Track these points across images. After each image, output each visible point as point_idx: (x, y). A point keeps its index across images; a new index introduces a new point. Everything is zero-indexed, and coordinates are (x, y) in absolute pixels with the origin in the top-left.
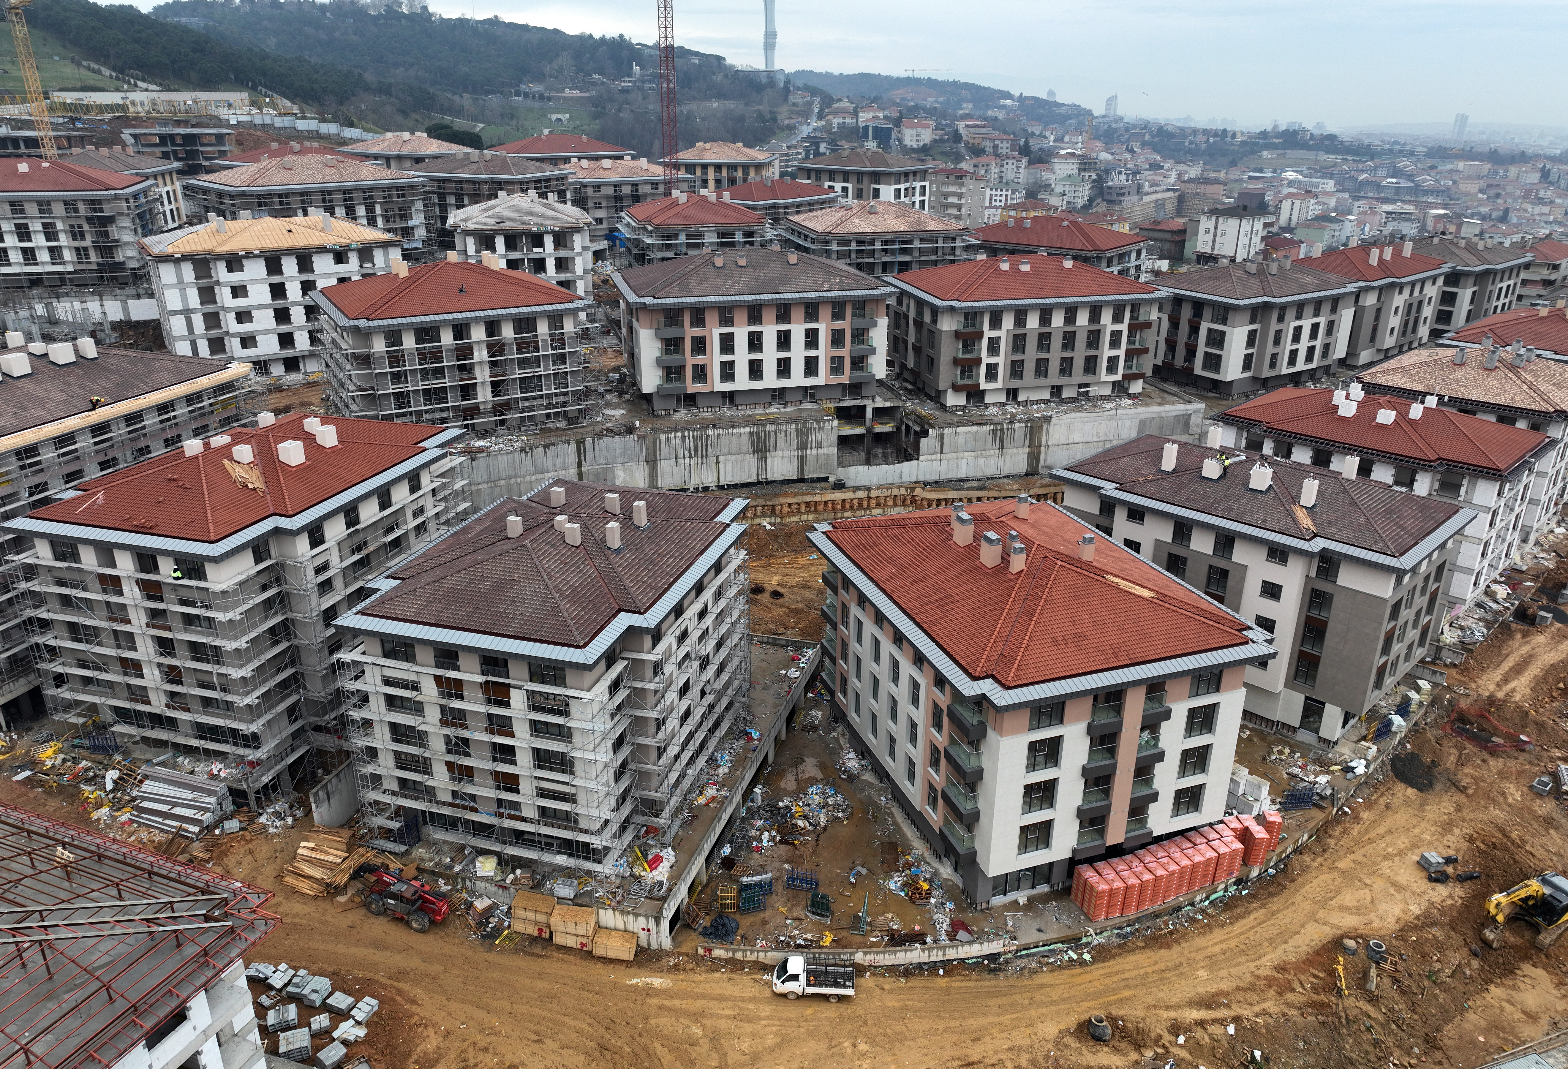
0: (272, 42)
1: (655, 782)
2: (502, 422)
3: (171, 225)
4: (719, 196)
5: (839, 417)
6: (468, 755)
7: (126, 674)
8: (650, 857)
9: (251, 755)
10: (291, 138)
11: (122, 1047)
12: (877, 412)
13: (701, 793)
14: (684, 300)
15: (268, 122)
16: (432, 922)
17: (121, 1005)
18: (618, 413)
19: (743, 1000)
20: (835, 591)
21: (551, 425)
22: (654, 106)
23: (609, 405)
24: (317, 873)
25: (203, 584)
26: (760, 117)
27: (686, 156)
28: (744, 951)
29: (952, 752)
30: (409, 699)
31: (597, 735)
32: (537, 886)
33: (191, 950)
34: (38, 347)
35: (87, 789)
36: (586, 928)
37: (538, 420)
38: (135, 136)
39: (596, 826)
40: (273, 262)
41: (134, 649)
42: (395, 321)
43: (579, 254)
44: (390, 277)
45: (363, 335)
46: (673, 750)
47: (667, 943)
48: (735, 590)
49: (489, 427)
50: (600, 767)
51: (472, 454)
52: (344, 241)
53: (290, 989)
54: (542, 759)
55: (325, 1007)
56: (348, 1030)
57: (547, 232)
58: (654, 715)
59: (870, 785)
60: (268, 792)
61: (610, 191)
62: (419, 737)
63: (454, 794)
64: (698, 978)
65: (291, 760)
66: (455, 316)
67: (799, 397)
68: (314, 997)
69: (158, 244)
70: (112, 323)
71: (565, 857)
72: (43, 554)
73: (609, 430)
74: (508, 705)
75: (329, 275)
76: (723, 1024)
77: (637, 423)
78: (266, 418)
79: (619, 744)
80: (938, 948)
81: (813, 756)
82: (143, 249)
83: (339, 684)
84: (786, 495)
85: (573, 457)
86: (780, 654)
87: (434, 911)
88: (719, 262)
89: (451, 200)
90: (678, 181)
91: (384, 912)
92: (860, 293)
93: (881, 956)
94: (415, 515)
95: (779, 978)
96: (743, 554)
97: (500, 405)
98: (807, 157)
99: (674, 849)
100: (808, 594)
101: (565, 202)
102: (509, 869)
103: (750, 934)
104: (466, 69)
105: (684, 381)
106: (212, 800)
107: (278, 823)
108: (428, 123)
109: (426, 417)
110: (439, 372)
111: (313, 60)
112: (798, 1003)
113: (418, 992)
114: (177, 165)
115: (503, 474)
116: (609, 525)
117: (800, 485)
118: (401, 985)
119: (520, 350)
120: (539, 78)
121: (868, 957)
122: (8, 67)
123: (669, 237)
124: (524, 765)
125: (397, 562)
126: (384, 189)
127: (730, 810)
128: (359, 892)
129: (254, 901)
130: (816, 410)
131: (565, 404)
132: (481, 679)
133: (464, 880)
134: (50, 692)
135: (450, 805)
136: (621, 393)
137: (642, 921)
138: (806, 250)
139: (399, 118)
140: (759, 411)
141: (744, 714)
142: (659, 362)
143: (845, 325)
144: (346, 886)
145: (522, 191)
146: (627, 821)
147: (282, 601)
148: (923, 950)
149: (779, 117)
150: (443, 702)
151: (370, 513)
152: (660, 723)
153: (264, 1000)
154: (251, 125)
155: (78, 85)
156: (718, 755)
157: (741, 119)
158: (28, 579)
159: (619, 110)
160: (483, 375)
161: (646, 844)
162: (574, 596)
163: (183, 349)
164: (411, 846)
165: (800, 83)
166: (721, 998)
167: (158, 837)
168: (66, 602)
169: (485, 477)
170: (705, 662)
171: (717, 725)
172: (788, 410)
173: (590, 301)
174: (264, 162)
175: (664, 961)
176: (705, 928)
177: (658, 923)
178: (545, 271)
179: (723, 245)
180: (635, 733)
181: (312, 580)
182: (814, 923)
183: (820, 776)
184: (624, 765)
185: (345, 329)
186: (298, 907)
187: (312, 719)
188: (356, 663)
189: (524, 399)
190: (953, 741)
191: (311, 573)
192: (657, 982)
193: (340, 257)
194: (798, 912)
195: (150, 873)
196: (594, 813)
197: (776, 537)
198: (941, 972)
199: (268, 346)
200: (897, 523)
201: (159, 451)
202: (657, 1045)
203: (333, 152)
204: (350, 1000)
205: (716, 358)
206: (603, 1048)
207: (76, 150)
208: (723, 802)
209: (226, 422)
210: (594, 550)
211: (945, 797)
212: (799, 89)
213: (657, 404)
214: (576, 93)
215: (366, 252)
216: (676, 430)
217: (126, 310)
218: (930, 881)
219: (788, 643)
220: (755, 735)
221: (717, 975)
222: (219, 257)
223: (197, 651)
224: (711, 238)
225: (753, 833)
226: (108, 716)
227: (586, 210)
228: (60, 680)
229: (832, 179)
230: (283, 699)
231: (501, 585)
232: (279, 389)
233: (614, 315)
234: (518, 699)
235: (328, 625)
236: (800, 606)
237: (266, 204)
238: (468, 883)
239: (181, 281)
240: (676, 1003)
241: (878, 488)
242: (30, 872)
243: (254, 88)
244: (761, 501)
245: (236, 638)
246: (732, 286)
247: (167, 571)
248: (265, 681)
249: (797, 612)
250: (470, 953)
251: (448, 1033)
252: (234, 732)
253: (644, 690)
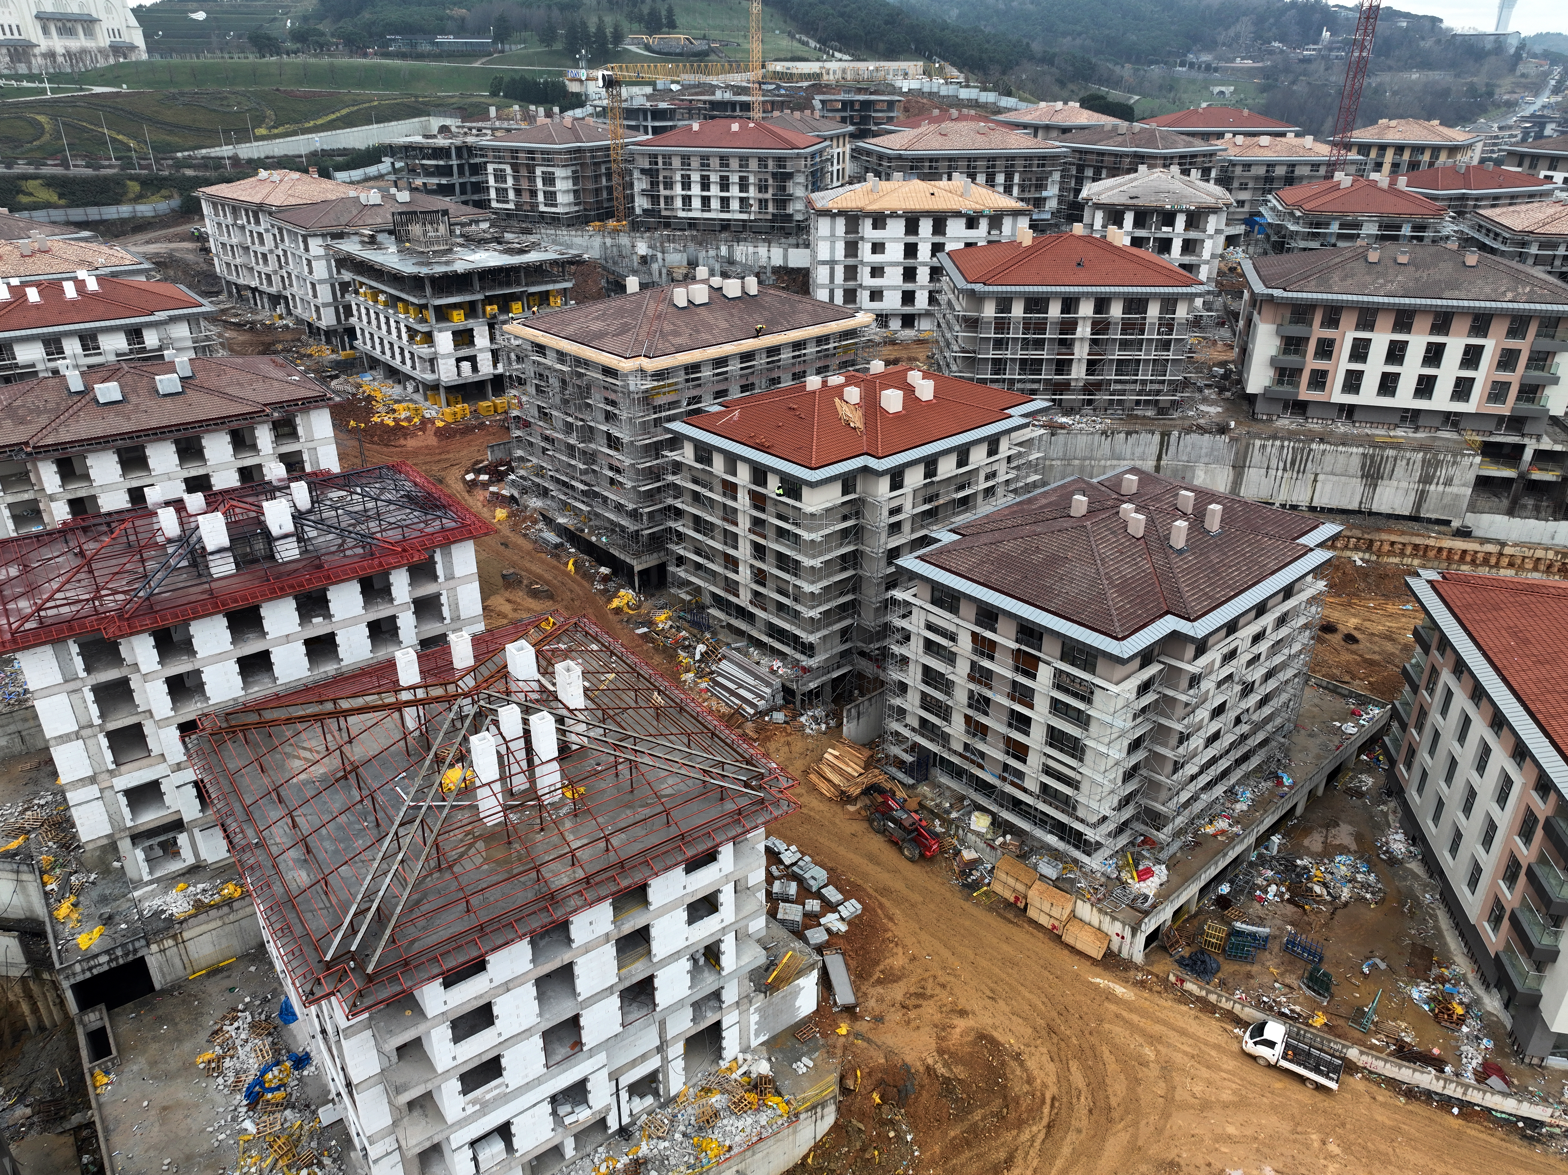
0: (955, 12)
1: (1164, 795)
2: (1090, 402)
3: (835, 184)
4: (1393, 182)
5: (1484, 454)
6: (986, 714)
7: (726, 568)
8: (1141, 868)
9: (806, 662)
10: (951, 106)
11: (669, 863)
12: (1541, 456)
13: (1211, 822)
14: (1320, 296)
15: (935, 90)
16: (922, 856)
17: (673, 831)
18: (1213, 410)
19: (1206, 1043)
20: (1426, 649)
21: (1139, 413)
22: (1337, 78)
23: (1205, 400)
24: (836, 779)
25: (797, 504)
26: (1472, 90)
27: (1362, 135)
28: (1219, 996)
29: (1539, 871)
30: (945, 648)
31: (1115, 730)
32: (1023, 856)
33: (730, 806)
34: (716, 281)
35: (682, 654)
36: (1061, 912)
37: (1127, 405)
38: (822, 102)
39: (1094, 819)
40: (912, 223)
41: (736, 548)
42: (1009, 289)
43: (1211, 237)
44: (1013, 244)
45: (977, 299)
46: (1191, 769)
47: (1139, 957)
48: (1302, 621)
49: (1076, 405)
50: (1111, 763)
51: (1054, 429)
52: (978, 207)
53: (795, 868)
54: (1055, 738)
55: (818, 895)
56: (831, 920)
57: (1181, 211)
58: (1179, 727)
59: (1415, 876)
60: (812, 697)
61: (1262, 171)
62: (947, 686)
63: (966, 746)
64: (1162, 1002)
65: (835, 675)
66: (1067, 289)
67: (1437, 422)
68: (812, 882)
69: (823, 199)
70: (773, 268)
71: (1056, 839)
72: (687, 455)
73: (1199, 427)
74: (1033, 677)
75: (958, 239)
76: (1178, 1058)
77: (1233, 424)
78: (877, 366)
79: (1135, 746)
80: (1458, 1084)
81: (1350, 823)
82: (809, 203)
83: (888, 618)
84: (1390, 531)
85: (1154, 449)
86: (1339, 704)
87: (925, 846)
88: (1373, 257)
89: (1089, 172)
90: (1345, 162)
91: (883, 831)
92: (1555, 307)
93: (1381, 1063)
94: (988, 478)
95: (1252, 1037)
96: (1321, 585)
97: (1092, 384)
98: (1524, 140)
99: (1168, 868)
100: (1389, 647)
101: (1208, 181)
102: (1001, 832)
103: (1231, 982)
104: (1134, 38)
105: (1297, 385)
106: (768, 690)
107: (814, 726)
108: (1083, 94)
109: (1018, 386)
110: (1039, 344)
111: (988, 30)
112: (1267, 1070)
113: (897, 913)
114: (851, 128)
115: (1079, 454)
116: (1177, 523)
117: (1411, 524)
118: (883, 900)
119: (1124, 331)
120: (1210, 45)
121: (1364, 1058)
122: (740, 41)
123: (1318, 225)
124: (1036, 739)
125: (961, 519)
126: (1028, 158)
127: (1239, 849)
128: (866, 807)
129: (784, 783)
130: (1455, 441)
131: (1158, 392)
132: (1014, 646)
133: (957, 827)
134: (672, 569)
135: (960, 755)
136: (1222, 390)
137: (1118, 927)
138: (1493, 251)
139: (1056, 89)
140: (1381, 432)
141: (1280, 756)
142: (1273, 361)
143: (1524, 346)
144: (857, 798)
145: (1165, 166)
146: (1125, 824)
147: (855, 534)
148: (1438, 1078)
149: (1497, 91)
150: (975, 658)
151: (947, 468)
152: (1183, 738)
153: (774, 869)
154: (920, 92)
155: (789, 55)
156: (1239, 789)
157: (1446, 92)
158: (674, 473)
159: (1293, 83)
160: (1081, 352)
161: (1139, 853)
162: (1123, 588)
163: (822, 295)
164: (919, 781)
165: (1538, 49)
166: (1183, 1032)
167: (724, 709)
168: (696, 496)
169: (1061, 454)
170: (1248, 689)
171: (1245, 758)
172: (1418, 435)
173: (1212, 287)
174: (925, 128)
175: (1132, 973)
176: (1182, 957)
177: (1134, 935)
178: (1169, 252)
179: (1383, 238)
180: (1154, 740)
181: (885, 520)
182: (1306, 998)
183: (1353, 847)
184: (1135, 768)
185: (961, 291)
186: (814, 803)
187: (859, 644)
188: (907, 604)
189: (1117, 382)
190: (1542, 860)
191: (885, 513)
192: (1120, 990)
193: (972, 222)
194: (1291, 980)
195: (713, 734)
196: (1094, 805)
197: (1367, 575)
198: (1455, 1111)
199: (892, 301)
200: (1532, 589)
201: (787, 383)
202: (1105, 1050)
203: (986, 119)
204: (840, 897)
205: (1342, 363)
206: (1051, 1030)
207: (776, 114)
208: (1233, 839)
209: (844, 365)
210: (1155, 545)
211: (1514, 919)
212: (1535, 56)
213: (1259, 407)
214: (1249, 63)
215: (996, 219)
216: (1275, 437)
217: (785, 257)
218: (1468, 1007)
219: (1351, 694)
220: (1287, 781)
221: (1184, 1008)
222: (868, 215)
223: (783, 561)
224: (1370, 229)
225: (1259, 881)
226: (707, 600)
227: (1230, 191)
228: (681, 561)
229: (1552, 168)
230: (840, 620)
231: (1054, 560)
232: (893, 342)
233: (1234, 306)
234: (1045, 674)
235: (890, 563)
236: (1376, 657)
237: (917, 168)
238: (960, 832)
239: (833, 235)
240: (1135, 1018)
241: (1515, 545)
242: (633, 705)
243: (929, 59)
244: (1358, 533)
245: (814, 557)
246: (1382, 286)
247: (773, 487)
248: (829, 600)
249: (1371, 663)
250: (948, 895)
251: (913, 959)
252: (796, 638)
253: (1174, 700)
